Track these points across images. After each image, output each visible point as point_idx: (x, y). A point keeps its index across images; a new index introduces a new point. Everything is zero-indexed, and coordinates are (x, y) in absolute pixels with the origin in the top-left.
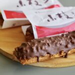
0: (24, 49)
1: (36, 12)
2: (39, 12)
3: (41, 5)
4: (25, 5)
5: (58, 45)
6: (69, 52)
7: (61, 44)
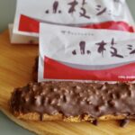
0: (22, 95)
1: (64, 32)
2: (69, 32)
3: (88, 18)
4: (60, 12)
5: (82, 103)
6: (103, 118)
7: (88, 103)
